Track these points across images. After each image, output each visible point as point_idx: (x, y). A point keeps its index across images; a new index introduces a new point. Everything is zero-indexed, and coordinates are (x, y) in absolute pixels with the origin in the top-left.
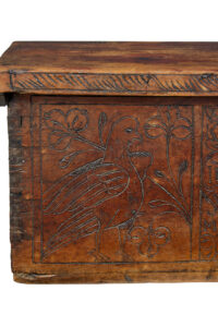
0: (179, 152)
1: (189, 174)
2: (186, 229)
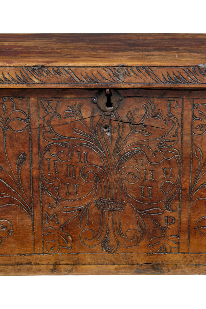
2: (28, 221)
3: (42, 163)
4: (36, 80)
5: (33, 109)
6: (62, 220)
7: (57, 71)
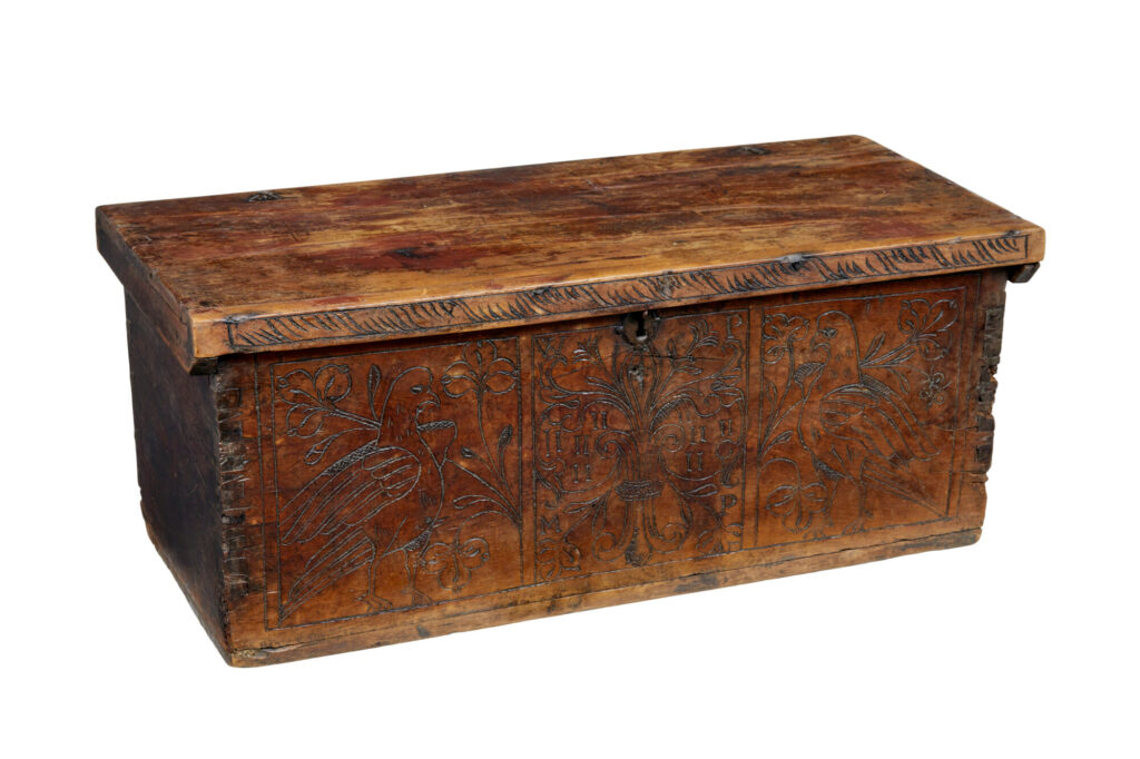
0: (498, 415)
1: (515, 447)
2: (513, 536)
3: (536, 438)
4: (540, 311)
5: (525, 354)
6: (566, 525)
7: (572, 292)
